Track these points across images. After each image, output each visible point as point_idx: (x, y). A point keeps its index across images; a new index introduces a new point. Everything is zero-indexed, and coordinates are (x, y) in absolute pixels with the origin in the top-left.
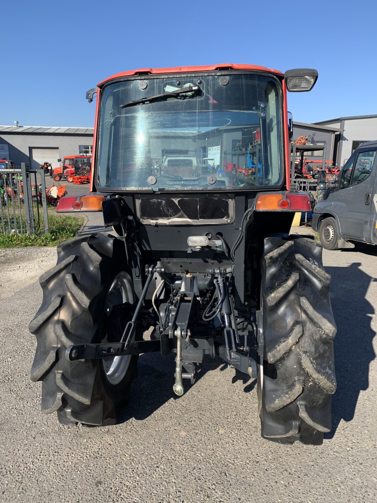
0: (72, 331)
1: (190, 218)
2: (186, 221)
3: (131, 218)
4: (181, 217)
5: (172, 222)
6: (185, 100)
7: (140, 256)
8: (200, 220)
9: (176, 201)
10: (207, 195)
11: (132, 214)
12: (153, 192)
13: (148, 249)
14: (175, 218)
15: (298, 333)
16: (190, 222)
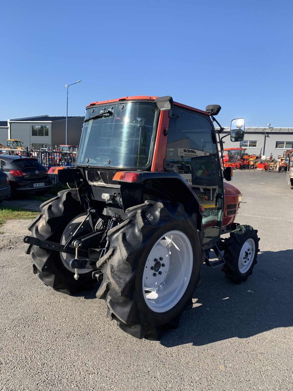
0: (40, 232)
1: (105, 183)
2: (103, 185)
3: (82, 180)
4: (101, 182)
5: (99, 184)
6: (106, 118)
7: (90, 203)
8: (109, 184)
9: (99, 172)
10: (111, 171)
11: (82, 178)
12: (86, 167)
13: (94, 199)
14: (99, 182)
15: (110, 253)
16: (105, 185)
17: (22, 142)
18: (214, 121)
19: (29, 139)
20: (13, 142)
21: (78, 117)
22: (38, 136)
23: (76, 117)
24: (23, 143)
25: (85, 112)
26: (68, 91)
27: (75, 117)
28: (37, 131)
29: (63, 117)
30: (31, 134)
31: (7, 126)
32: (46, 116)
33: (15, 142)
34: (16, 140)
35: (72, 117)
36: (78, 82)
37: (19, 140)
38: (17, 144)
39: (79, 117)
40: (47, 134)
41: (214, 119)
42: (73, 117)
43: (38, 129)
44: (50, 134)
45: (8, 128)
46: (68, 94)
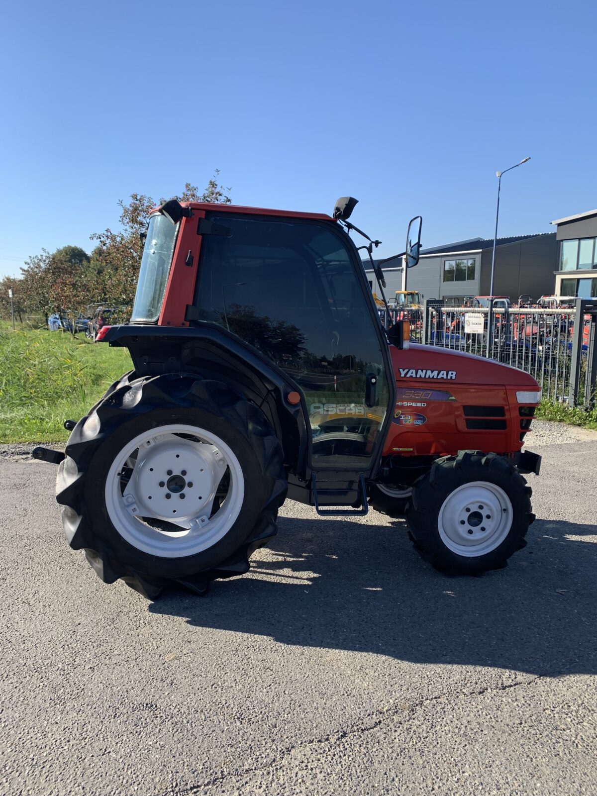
17: (421, 295)
18: (350, 229)
19: (438, 288)
20: (405, 295)
21: (542, 234)
22: (454, 282)
23: (539, 235)
24: (423, 296)
25: (551, 223)
26: (500, 185)
27: (536, 235)
28: (465, 270)
29: (510, 238)
30: (442, 278)
31: (401, 266)
32: (477, 240)
33: (409, 295)
34: (410, 292)
35: (530, 236)
36: (523, 162)
37: (416, 292)
38: (412, 298)
39: (545, 234)
40: (471, 276)
41: (350, 226)
42: (533, 236)
43: (468, 267)
44: (478, 276)
45: (402, 269)
46: (499, 190)
